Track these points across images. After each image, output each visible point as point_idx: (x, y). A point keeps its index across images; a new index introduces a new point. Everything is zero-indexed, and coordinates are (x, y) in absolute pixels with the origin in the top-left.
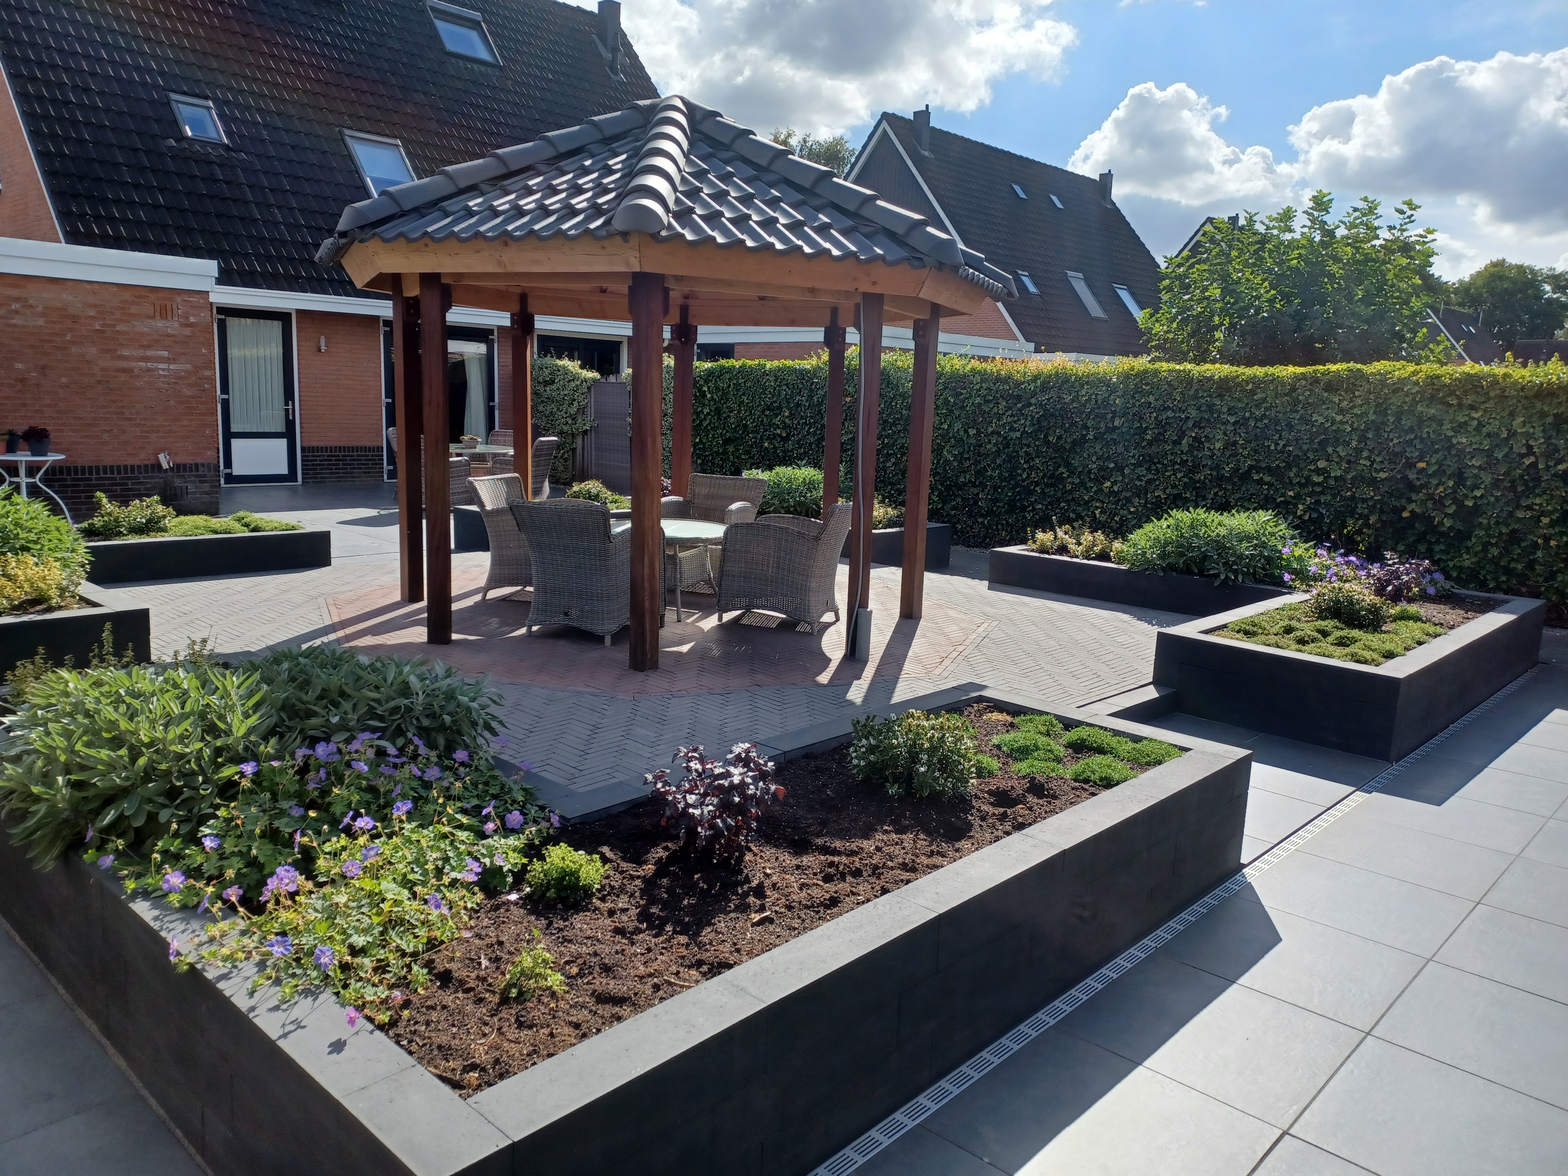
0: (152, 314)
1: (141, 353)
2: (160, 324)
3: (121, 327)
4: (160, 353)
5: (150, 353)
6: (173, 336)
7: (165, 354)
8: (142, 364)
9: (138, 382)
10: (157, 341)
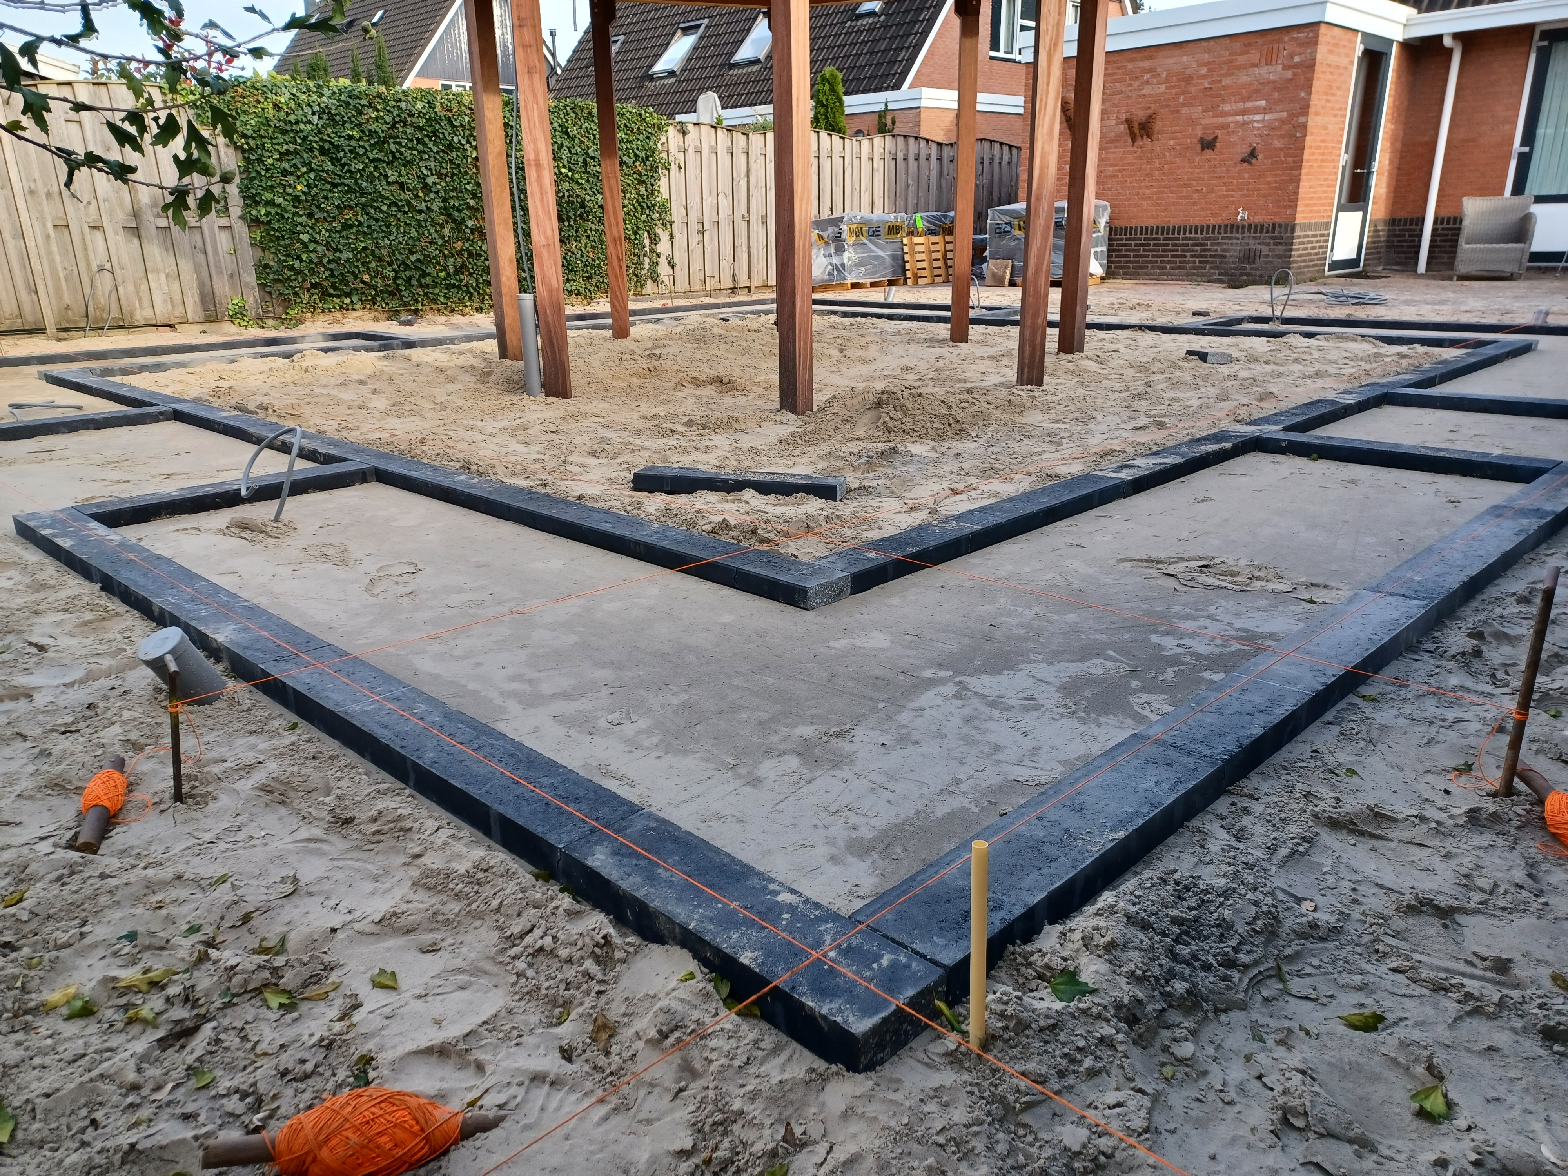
0: (1257, 61)
1: (1241, 105)
2: (1264, 70)
3: (1227, 81)
4: (1258, 103)
5: (1249, 104)
6: (1274, 82)
7: (1263, 103)
8: (1239, 118)
9: (1232, 138)
10: (1257, 91)
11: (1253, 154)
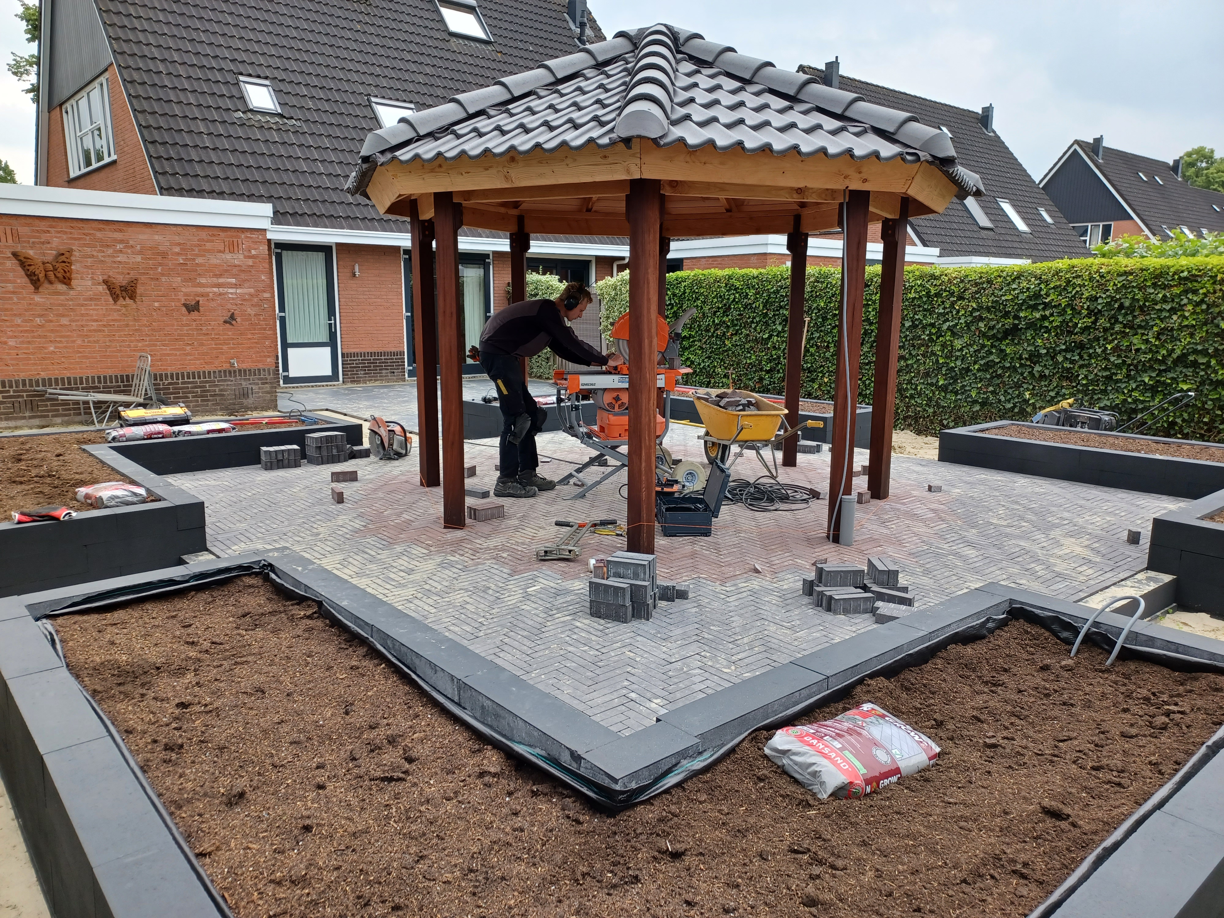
0: (222, 249)
1: (215, 280)
2: (229, 256)
3: (199, 260)
4: (229, 280)
5: (221, 280)
6: (239, 266)
7: (233, 281)
8: (216, 290)
9: (213, 304)
10: (227, 271)
11: (232, 317)
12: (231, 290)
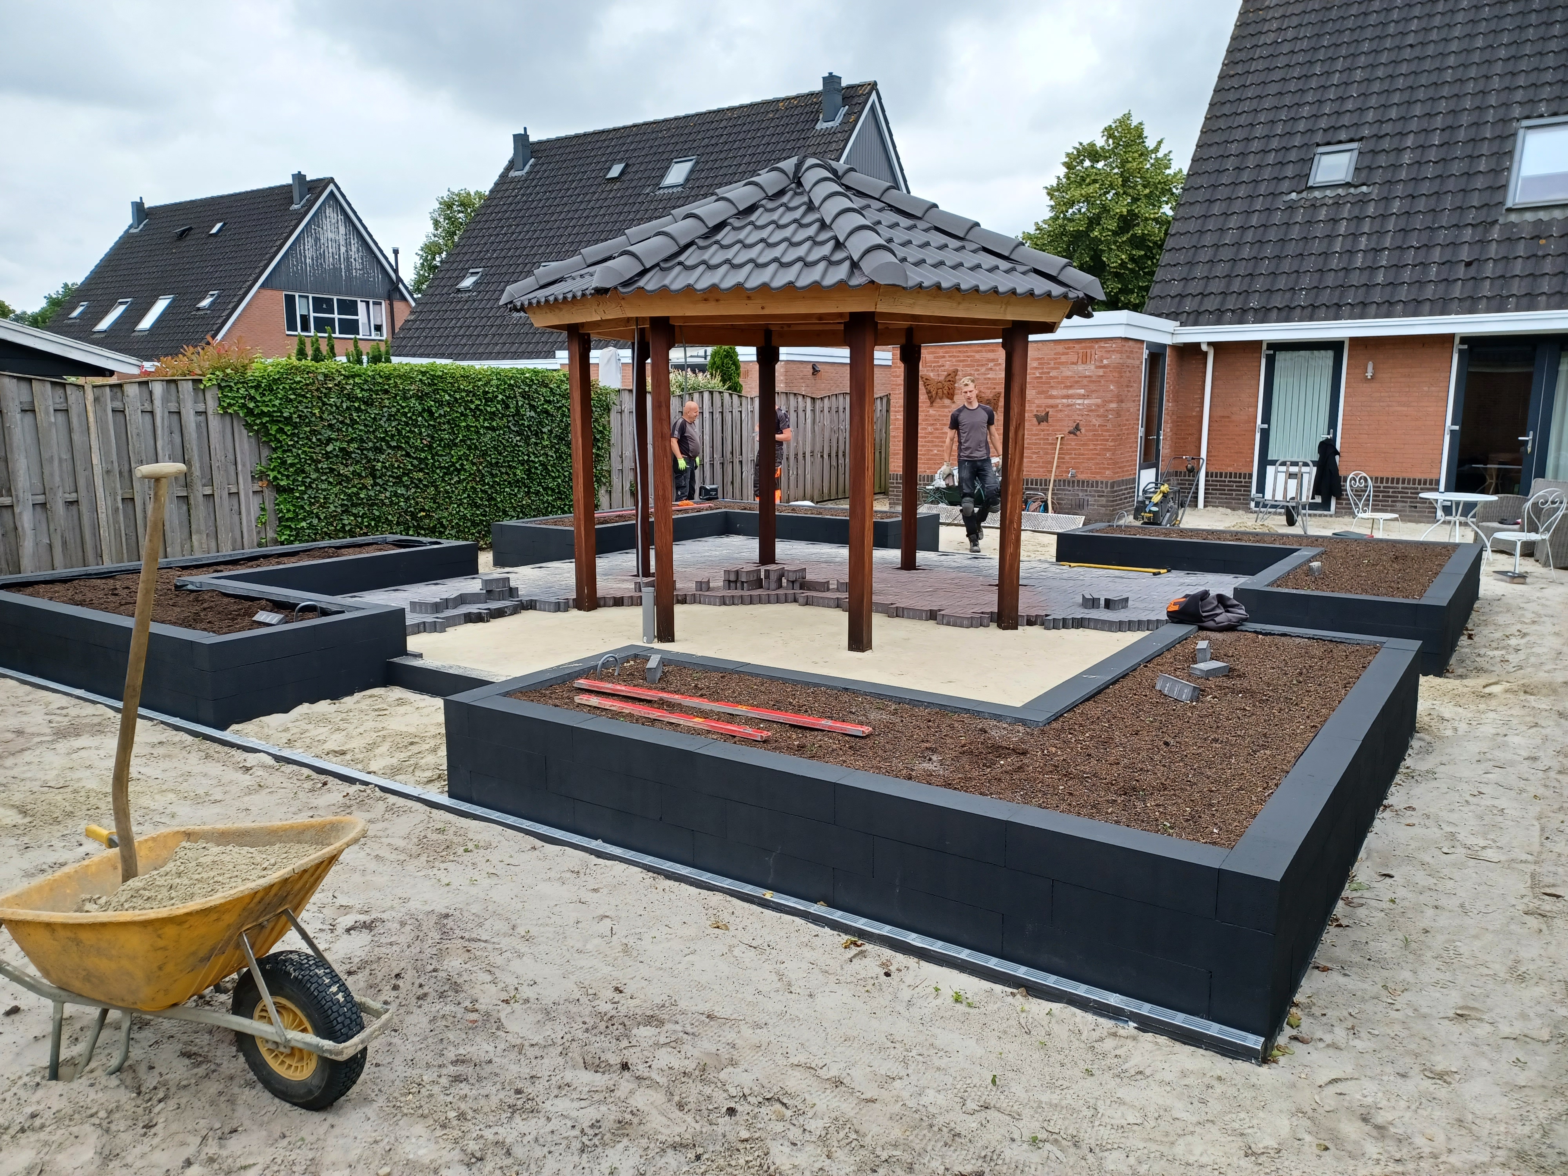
0: (1075, 361)
1: (1065, 392)
2: (1080, 368)
3: (1053, 373)
4: (1079, 391)
5: (1071, 392)
6: (1090, 377)
7: (1082, 391)
8: (1065, 401)
9: (1060, 415)
10: (1077, 382)
11: (1077, 428)
12: (1079, 401)
